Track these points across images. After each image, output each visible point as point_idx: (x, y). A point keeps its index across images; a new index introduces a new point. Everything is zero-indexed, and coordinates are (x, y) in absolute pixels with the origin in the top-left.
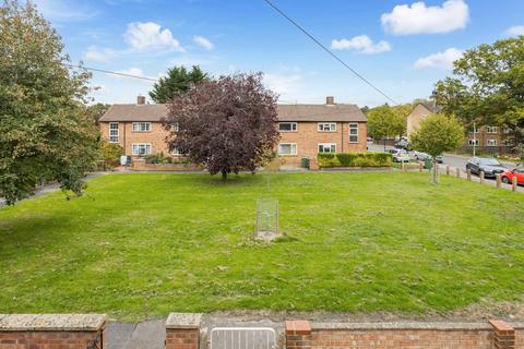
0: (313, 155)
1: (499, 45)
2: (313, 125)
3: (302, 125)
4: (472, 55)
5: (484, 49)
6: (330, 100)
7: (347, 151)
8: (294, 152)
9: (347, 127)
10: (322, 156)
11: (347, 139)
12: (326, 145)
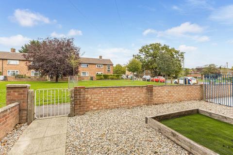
0: (94, 75)
1: (151, 45)
2: (95, 65)
3: (90, 65)
4: (143, 48)
5: (147, 46)
6: (101, 57)
7: (106, 74)
8: (87, 75)
9: (107, 67)
10: (98, 75)
11: (106, 70)
12: (99, 73)
